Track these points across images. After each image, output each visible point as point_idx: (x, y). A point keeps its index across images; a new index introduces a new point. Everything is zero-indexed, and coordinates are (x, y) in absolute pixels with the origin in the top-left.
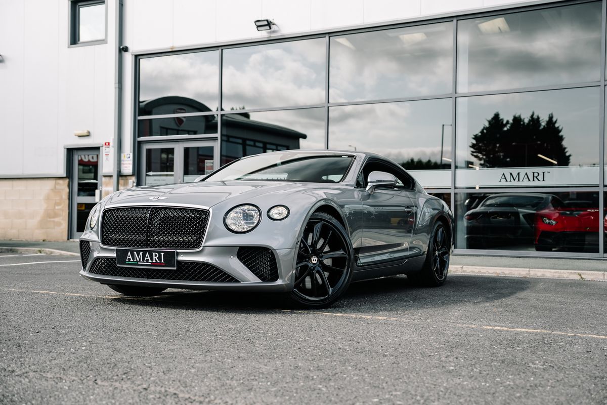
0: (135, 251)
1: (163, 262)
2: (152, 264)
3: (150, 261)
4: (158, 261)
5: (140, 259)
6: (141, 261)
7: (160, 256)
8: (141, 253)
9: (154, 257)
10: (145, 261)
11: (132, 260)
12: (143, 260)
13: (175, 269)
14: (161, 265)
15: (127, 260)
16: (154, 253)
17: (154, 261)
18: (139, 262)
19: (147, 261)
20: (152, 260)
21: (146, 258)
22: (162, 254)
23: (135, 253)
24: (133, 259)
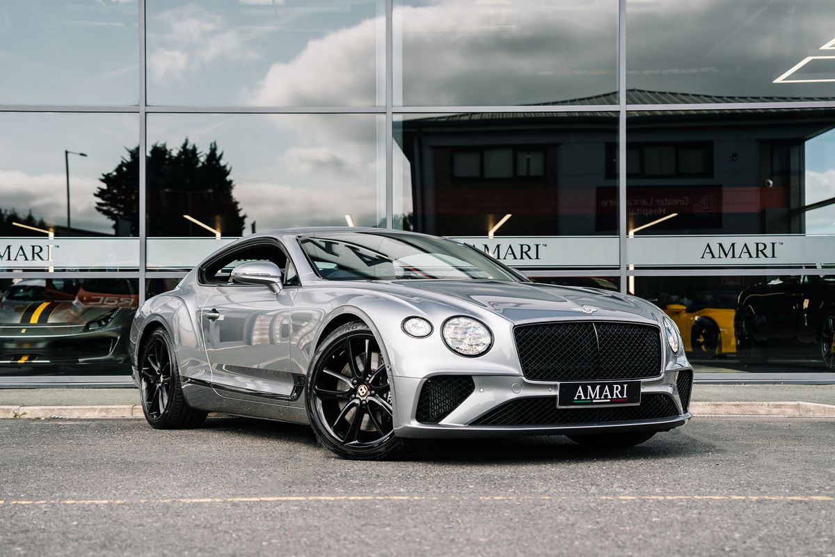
0: (589, 384)
1: (625, 396)
2: (613, 401)
3: (609, 397)
4: (620, 397)
5: (596, 396)
6: (598, 397)
7: (623, 388)
8: (598, 387)
9: (615, 391)
10: (603, 397)
11: (583, 398)
12: (600, 396)
13: (638, 404)
14: (623, 401)
15: (576, 398)
16: (615, 386)
17: (615, 397)
18: (594, 399)
19: (606, 397)
20: (612, 395)
21: (604, 393)
22: (625, 386)
23: (589, 387)
24: (586, 395)
